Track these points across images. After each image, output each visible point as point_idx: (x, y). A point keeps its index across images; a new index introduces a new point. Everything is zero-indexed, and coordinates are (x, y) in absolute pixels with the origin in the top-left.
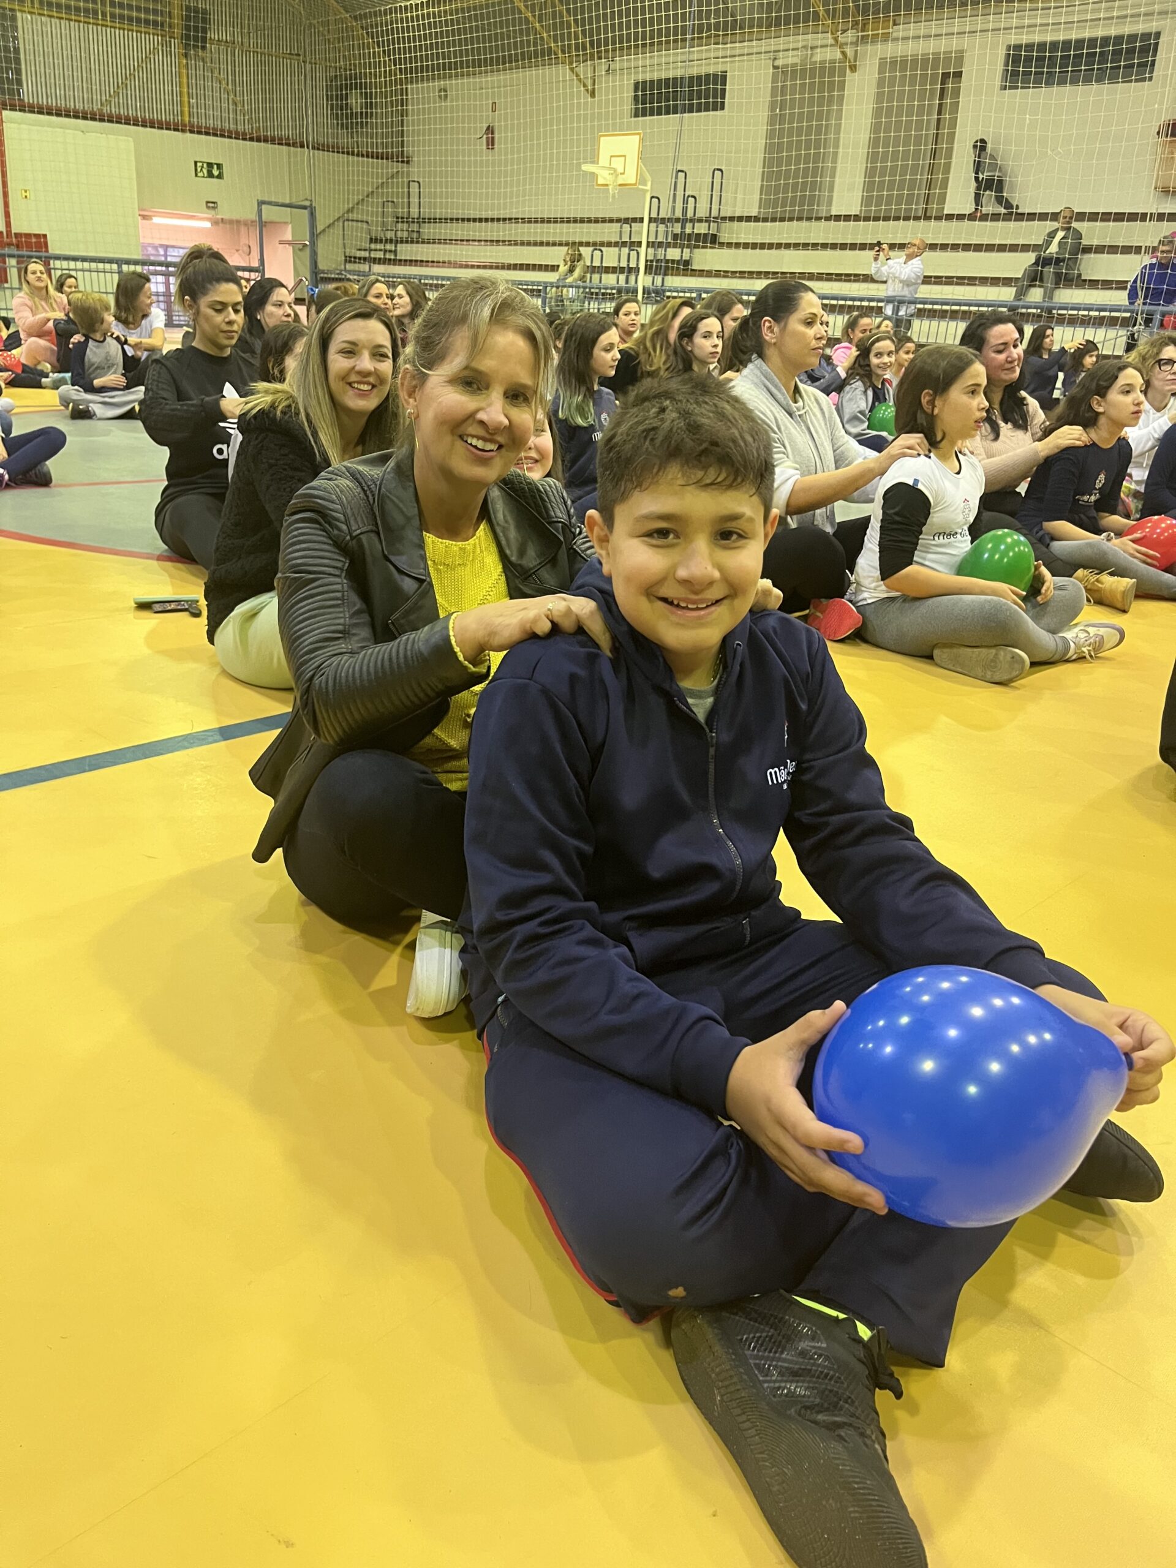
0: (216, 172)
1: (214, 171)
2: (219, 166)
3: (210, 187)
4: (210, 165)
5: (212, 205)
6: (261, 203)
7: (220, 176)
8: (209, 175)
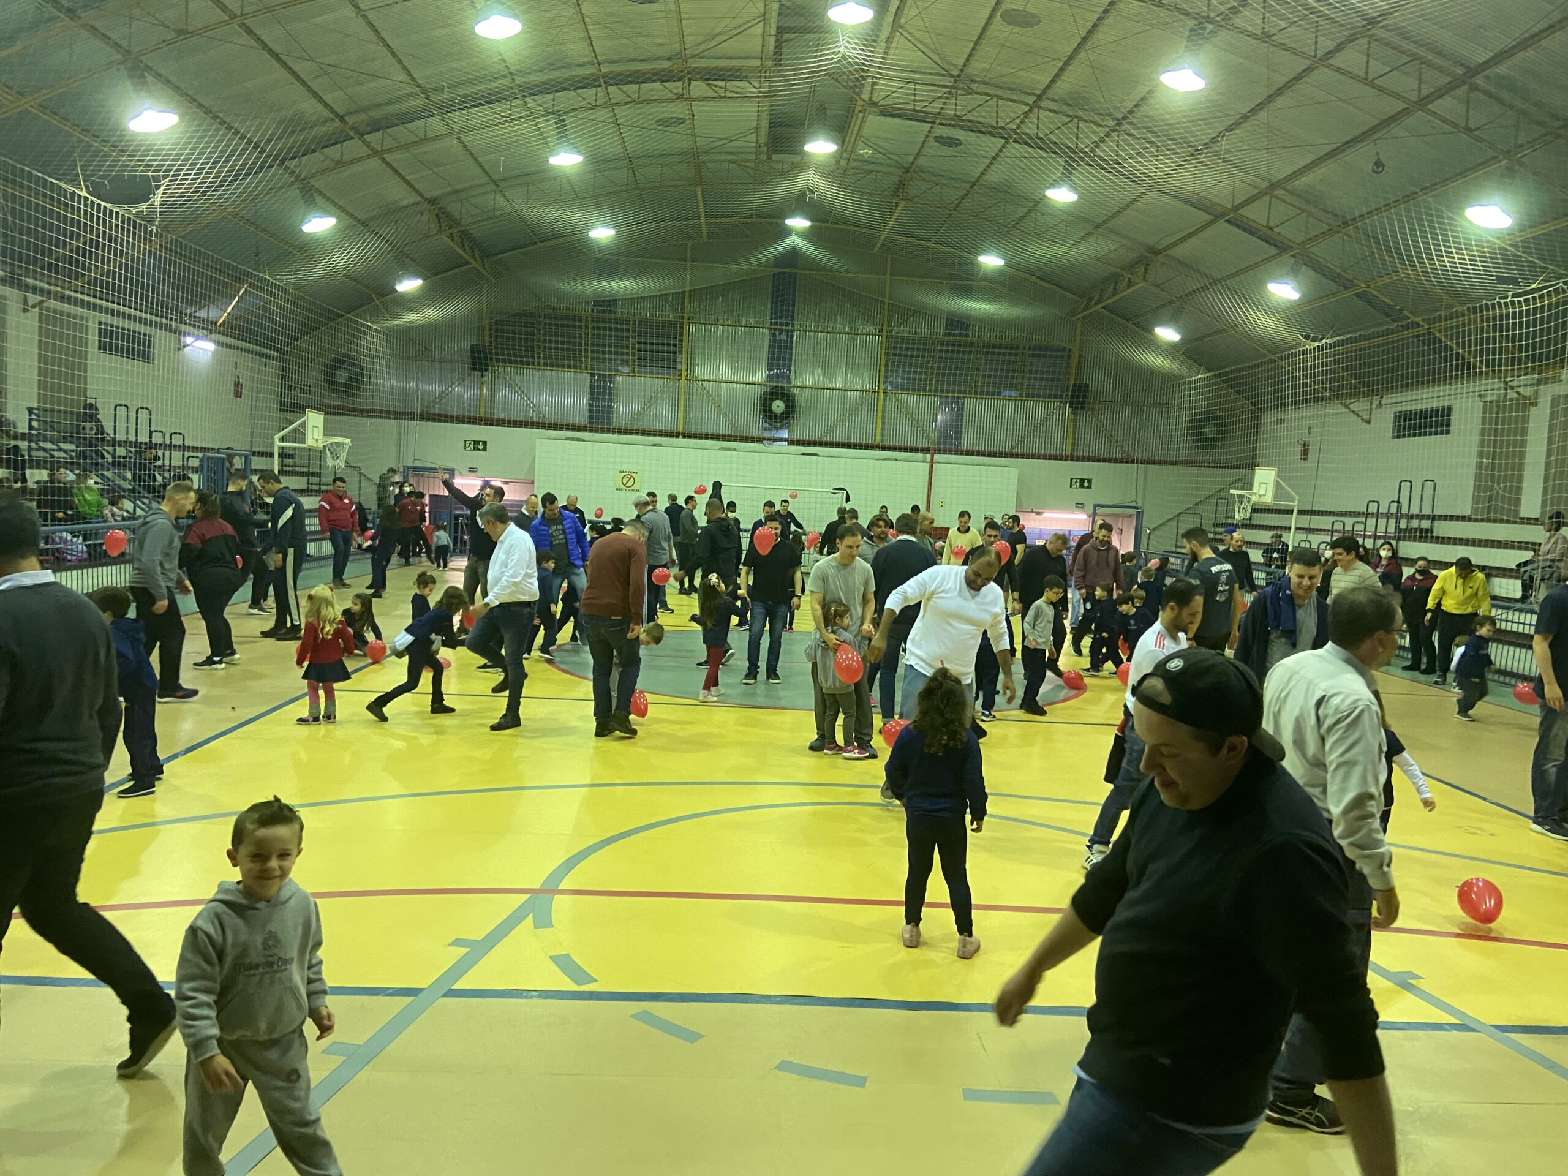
0: (1086, 485)
2: (1090, 481)
3: (1081, 494)
4: (1082, 481)
5: (1080, 506)
6: (1095, 506)
7: (1089, 487)
8: (1082, 486)
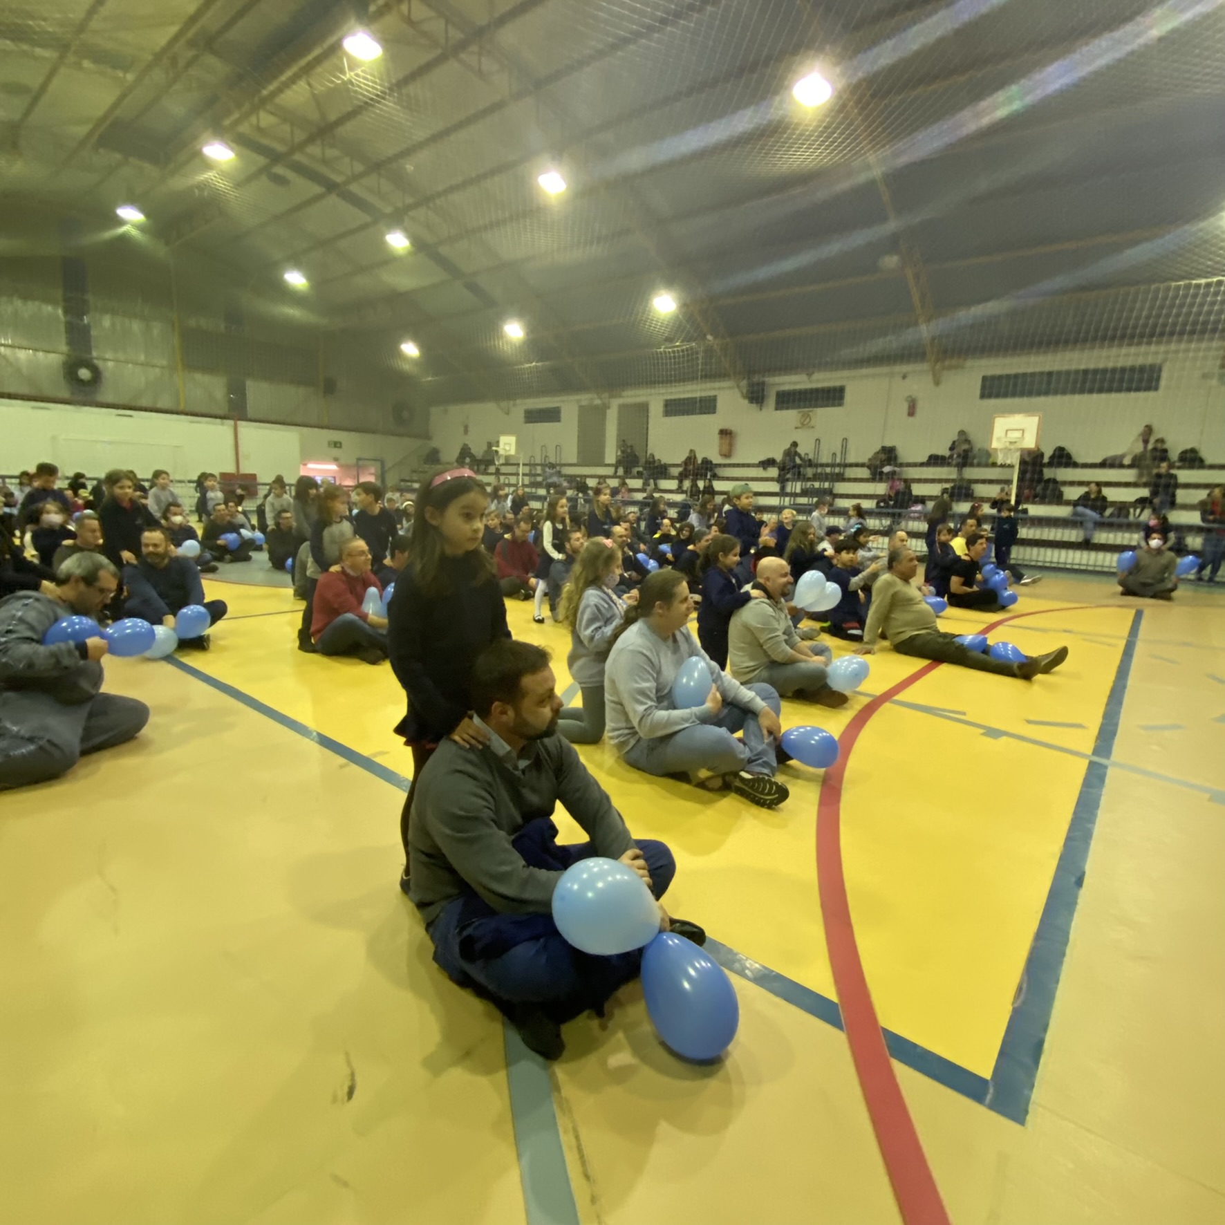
0: (338, 445)
1: (337, 445)
2: (341, 443)
3: (336, 451)
4: (336, 442)
5: (336, 460)
6: (359, 459)
7: (341, 447)
8: (335, 446)
